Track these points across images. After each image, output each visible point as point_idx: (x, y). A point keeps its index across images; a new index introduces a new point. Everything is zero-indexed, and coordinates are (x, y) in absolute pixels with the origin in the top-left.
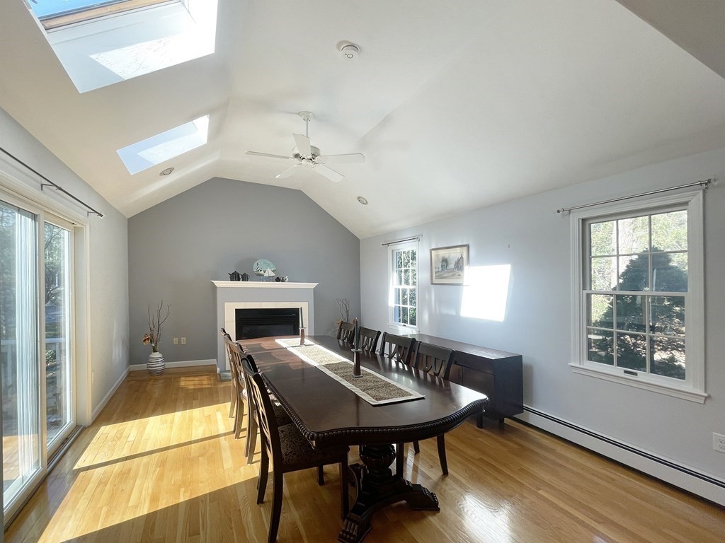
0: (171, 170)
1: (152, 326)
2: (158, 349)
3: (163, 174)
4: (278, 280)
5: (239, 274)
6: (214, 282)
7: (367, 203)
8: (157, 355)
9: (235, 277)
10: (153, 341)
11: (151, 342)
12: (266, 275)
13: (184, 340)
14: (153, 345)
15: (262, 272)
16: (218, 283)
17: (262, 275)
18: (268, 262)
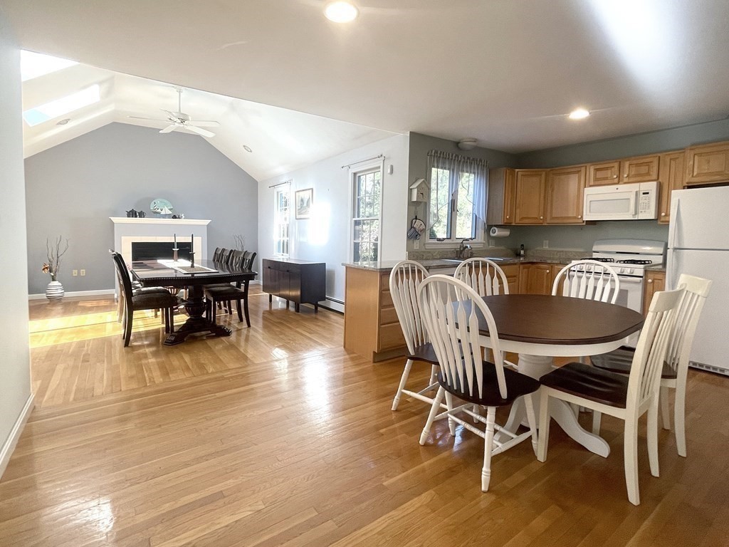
0: (67, 121)
1: (50, 257)
2: (57, 278)
3: (60, 123)
4: (174, 217)
5: (136, 212)
6: (111, 218)
7: (251, 151)
8: (56, 283)
9: (132, 214)
10: (52, 271)
11: (51, 271)
12: (163, 213)
13: (83, 272)
14: (52, 274)
15: (159, 210)
16: (115, 220)
17: (159, 213)
18: (166, 201)
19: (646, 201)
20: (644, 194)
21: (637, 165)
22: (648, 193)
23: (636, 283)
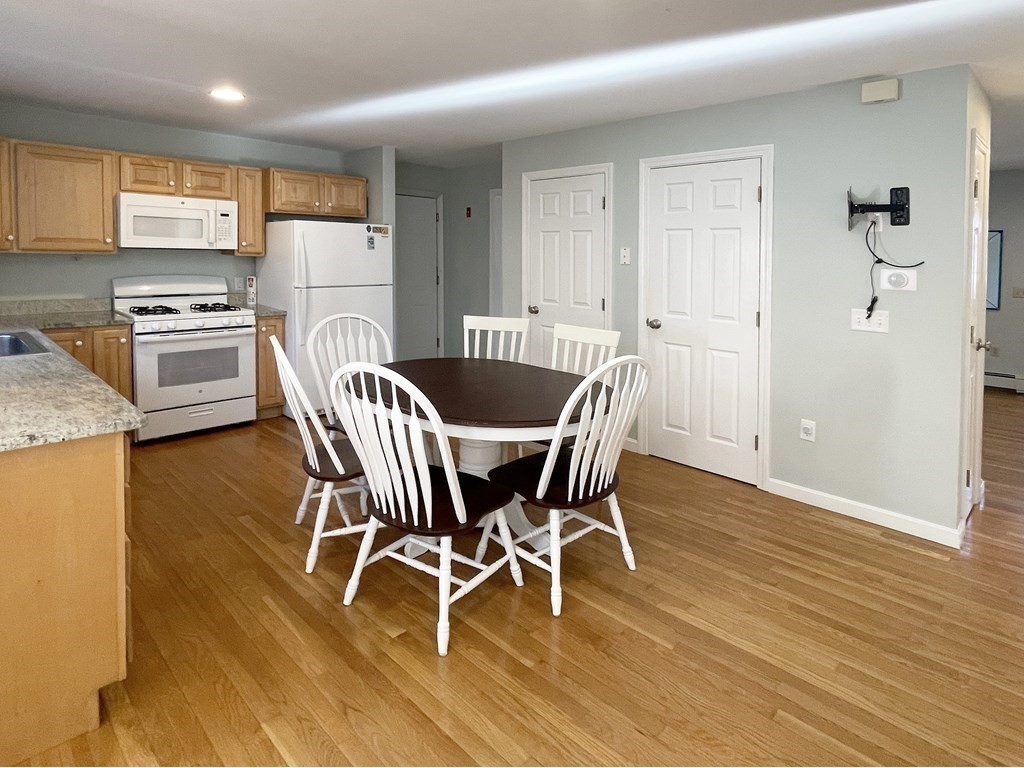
19: (226, 226)
20: (222, 215)
21: (203, 173)
22: (227, 215)
23: (248, 335)
